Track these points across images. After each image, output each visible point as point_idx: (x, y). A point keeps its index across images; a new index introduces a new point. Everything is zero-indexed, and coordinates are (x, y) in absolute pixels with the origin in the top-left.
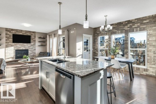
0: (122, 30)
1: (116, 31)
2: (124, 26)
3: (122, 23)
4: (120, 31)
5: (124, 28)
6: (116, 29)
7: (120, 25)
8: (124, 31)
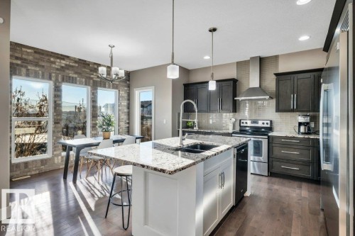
0: (87, 77)
1: (75, 76)
2: (91, 71)
3: (89, 65)
4: (84, 80)
5: (92, 76)
6: (76, 73)
7: (85, 67)
8: (91, 81)
